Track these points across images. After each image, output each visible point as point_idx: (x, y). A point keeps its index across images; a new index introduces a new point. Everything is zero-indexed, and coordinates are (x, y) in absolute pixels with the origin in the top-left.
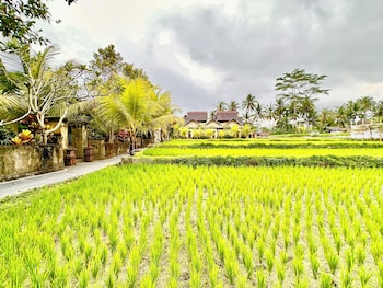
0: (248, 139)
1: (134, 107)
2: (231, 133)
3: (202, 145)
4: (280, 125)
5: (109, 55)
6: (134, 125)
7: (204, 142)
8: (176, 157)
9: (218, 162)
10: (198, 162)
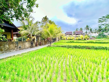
0: (87, 40)
1: (51, 32)
2: (80, 38)
3: (71, 42)
4: (100, 35)
5: (46, 18)
6: (51, 36)
7: (71, 41)
8: (63, 45)
9: (76, 47)
10: (69, 47)
